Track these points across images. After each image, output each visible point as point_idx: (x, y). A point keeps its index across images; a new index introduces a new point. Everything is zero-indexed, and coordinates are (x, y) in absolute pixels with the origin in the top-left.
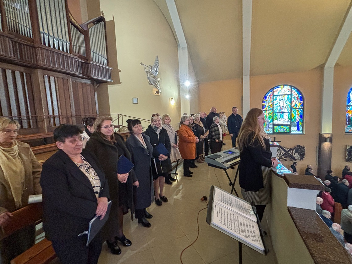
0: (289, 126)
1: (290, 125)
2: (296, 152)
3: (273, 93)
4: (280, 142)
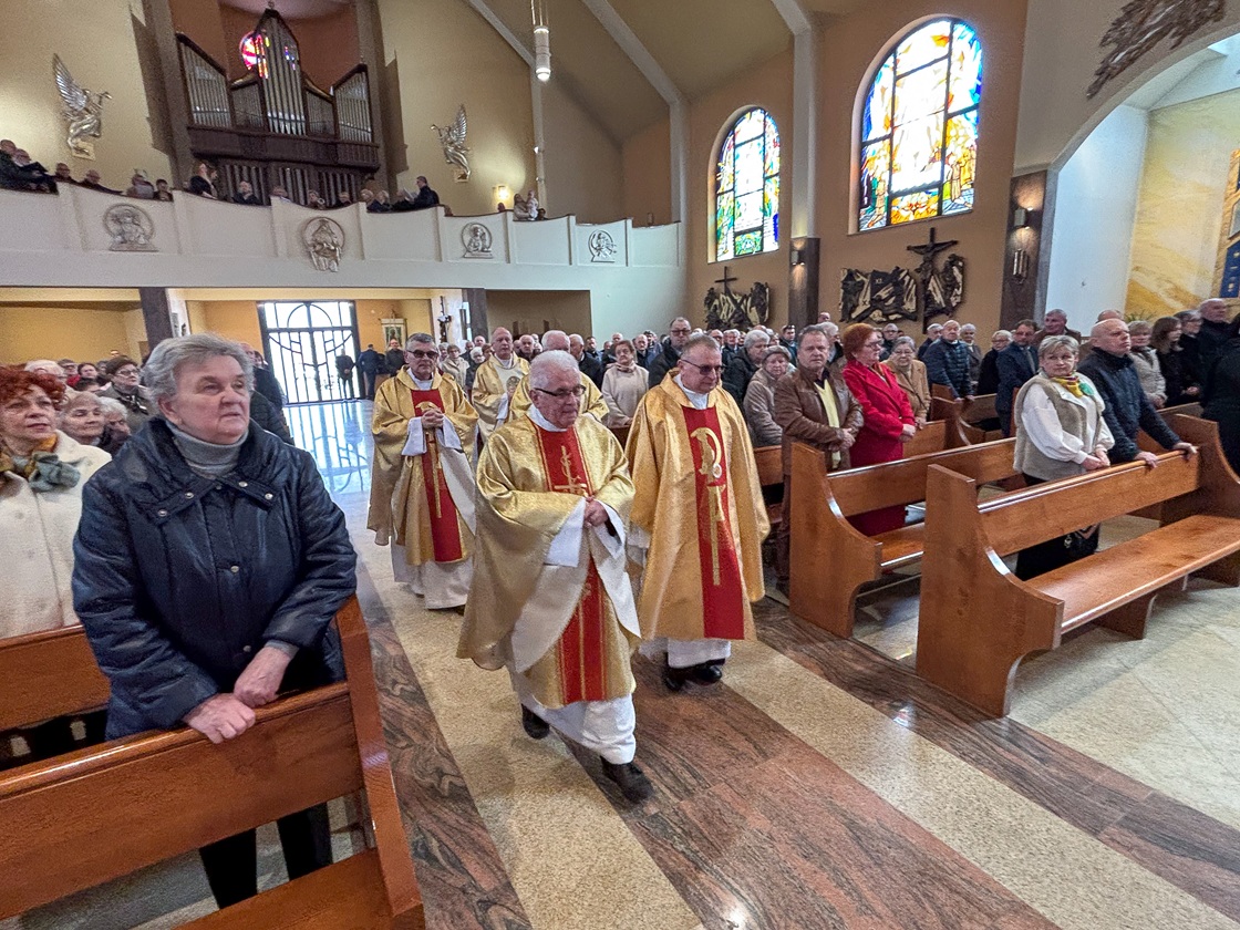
0: (759, 233)
1: (761, 229)
2: (752, 306)
3: (734, 139)
4: (735, 279)
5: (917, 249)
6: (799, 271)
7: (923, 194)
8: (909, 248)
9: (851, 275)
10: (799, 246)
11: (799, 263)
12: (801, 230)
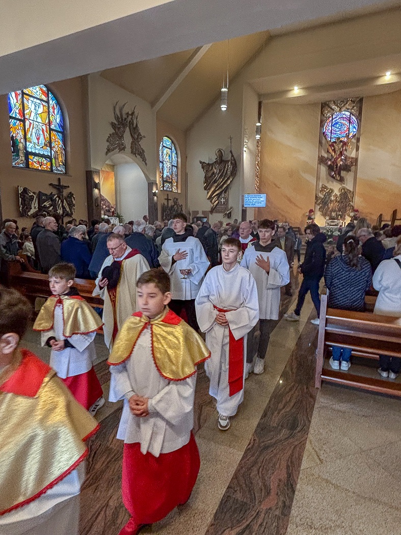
7: (44, 160)
8: (50, 184)
9: (25, 191)
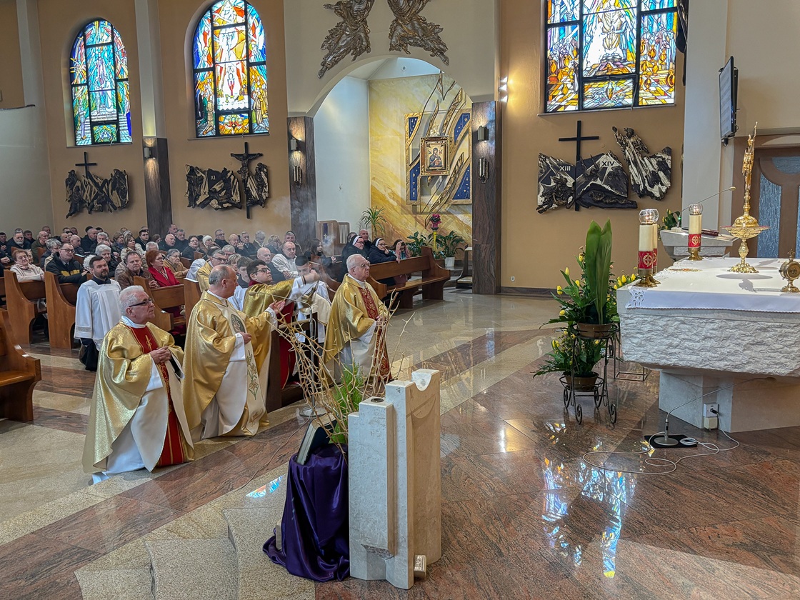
0: (115, 126)
1: (117, 122)
2: (113, 190)
3: (84, 40)
4: (95, 164)
5: (237, 156)
6: (152, 164)
7: (239, 116)
8: (232, 155)
9: (193, 171)
10: (150, 143)
11: (151, 157)
12: (150, 131)
